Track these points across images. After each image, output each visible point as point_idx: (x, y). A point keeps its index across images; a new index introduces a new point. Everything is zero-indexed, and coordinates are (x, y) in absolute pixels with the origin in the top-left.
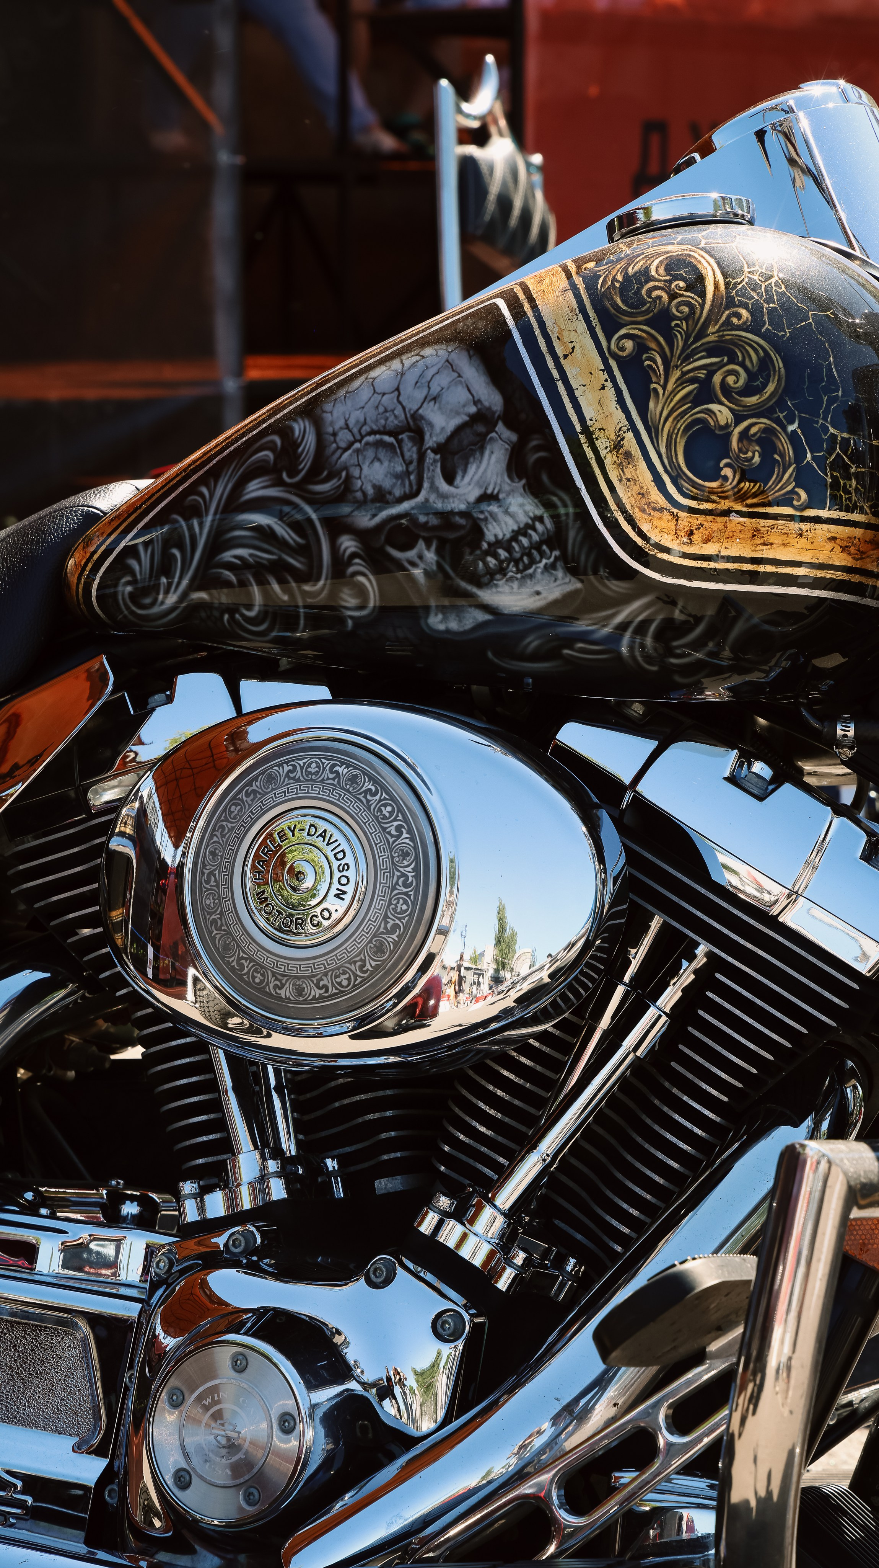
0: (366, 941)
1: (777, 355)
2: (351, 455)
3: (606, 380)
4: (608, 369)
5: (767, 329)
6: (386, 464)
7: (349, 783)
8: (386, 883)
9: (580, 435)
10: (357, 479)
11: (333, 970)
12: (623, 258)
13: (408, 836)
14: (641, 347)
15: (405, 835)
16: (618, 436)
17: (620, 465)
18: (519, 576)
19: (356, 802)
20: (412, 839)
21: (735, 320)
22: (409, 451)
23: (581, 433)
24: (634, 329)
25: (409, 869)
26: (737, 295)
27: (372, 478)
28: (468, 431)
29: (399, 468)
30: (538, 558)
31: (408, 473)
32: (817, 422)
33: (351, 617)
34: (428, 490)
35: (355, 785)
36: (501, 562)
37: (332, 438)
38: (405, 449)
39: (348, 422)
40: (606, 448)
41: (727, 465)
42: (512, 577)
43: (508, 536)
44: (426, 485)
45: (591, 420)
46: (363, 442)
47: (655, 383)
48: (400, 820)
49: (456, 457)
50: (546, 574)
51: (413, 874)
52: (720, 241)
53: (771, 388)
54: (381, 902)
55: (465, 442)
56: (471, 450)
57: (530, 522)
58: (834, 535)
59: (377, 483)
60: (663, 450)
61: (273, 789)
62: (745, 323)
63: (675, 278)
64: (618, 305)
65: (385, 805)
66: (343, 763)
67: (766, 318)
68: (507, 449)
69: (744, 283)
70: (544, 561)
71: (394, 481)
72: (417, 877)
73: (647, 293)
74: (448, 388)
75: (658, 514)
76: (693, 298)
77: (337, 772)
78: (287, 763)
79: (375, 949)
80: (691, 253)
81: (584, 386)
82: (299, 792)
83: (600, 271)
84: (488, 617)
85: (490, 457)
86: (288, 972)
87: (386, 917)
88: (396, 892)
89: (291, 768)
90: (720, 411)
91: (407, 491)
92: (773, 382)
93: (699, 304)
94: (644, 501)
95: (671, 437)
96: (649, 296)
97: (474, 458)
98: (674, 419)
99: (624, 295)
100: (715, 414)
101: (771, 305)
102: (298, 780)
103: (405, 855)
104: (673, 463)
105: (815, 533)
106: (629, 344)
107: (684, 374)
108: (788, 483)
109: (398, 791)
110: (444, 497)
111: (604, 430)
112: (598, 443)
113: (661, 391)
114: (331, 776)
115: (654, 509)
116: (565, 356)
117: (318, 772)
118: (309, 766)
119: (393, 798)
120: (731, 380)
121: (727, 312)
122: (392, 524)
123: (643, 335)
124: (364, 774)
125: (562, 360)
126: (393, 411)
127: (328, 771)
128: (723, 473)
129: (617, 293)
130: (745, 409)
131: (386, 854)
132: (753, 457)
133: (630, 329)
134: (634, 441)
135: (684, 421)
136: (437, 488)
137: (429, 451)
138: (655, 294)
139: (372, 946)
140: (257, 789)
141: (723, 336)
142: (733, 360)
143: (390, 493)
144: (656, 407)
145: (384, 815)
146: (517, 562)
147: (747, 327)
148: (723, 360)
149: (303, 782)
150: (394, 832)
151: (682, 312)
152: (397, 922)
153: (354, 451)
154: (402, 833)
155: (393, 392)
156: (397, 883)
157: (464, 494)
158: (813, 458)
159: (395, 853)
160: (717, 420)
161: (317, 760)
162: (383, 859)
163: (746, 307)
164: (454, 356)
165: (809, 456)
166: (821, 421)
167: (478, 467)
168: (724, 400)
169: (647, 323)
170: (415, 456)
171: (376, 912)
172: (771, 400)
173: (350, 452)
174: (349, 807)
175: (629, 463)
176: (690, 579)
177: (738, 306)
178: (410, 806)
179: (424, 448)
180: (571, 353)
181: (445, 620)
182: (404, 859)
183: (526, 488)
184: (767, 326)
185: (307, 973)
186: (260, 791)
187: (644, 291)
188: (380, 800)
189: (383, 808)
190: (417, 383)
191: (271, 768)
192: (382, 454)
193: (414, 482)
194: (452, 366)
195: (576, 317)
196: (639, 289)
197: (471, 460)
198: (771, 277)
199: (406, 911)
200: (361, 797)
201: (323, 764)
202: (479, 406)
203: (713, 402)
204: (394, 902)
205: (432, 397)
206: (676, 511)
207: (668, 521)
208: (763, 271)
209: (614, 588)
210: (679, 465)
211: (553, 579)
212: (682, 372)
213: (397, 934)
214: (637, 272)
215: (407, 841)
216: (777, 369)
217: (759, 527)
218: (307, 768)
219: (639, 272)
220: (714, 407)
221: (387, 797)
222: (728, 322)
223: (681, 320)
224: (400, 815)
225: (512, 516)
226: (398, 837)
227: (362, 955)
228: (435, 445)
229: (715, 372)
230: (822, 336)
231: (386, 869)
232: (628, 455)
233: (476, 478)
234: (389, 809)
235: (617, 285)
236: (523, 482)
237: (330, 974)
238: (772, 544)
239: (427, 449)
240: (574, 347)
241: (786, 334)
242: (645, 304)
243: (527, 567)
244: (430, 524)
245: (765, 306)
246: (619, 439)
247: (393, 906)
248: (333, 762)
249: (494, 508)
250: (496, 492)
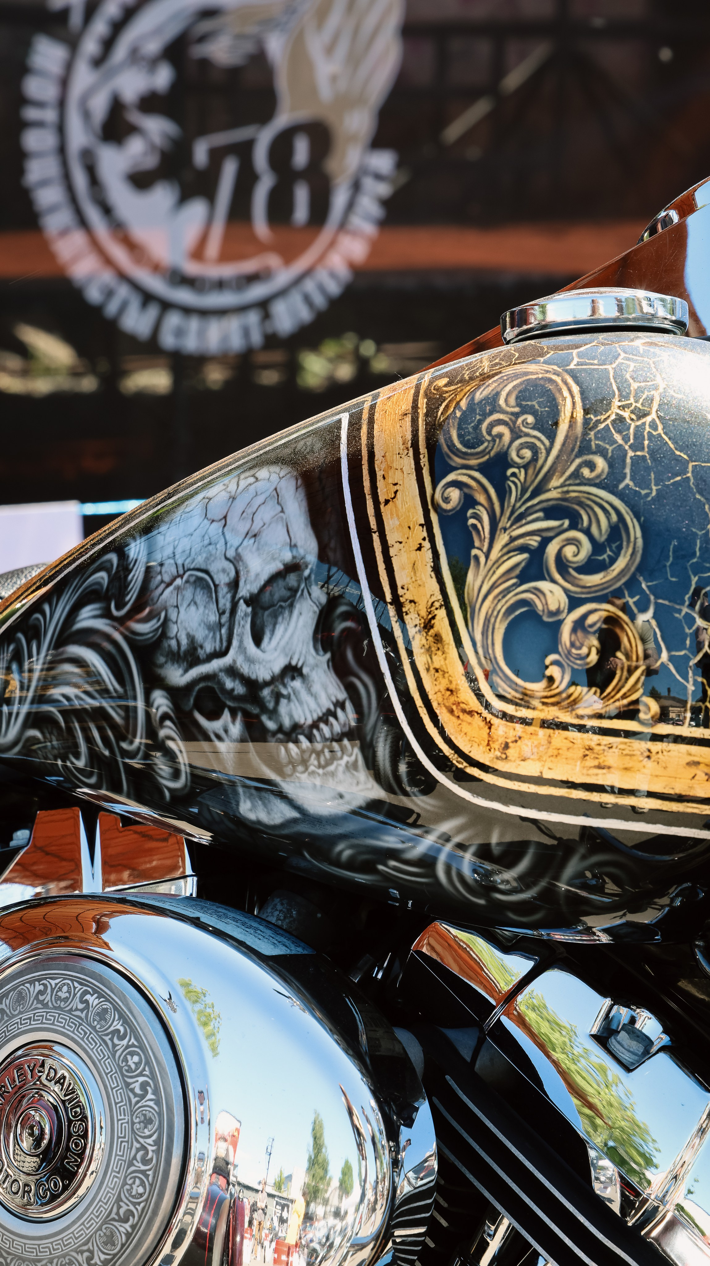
0: (95, 1227)
1: (635, 520)
2: (172, 592)
3: (424, 539)
4: (428, 524)
5: (628, 485)
6: (201, 609)
7: (97, 1018)
8: (123, 1156)
9: (389, 606)
10: (174, 623)
11: (59, 1257)
12: (477, 377)
13: (153, 1097)
14: (469, 501)
15: (150, 1096)
16: (430, 613)
17: (429, 650)
18: (321, 771)
19: (101, 1045)
20: (158, 1102)
21: (586, 472)
22: (224, 597)
23: (391, 604)
24: (464, 474)
25: (150, 1141)
26: (597, 438)
27: (187, 625)
28: (281, 583)
29: (213, 618)
30: (339, 754)
31: (220, 625)
32: (679, 611)
33: (169, 789)
34: (237, 649)
35: (103, 1023)
36: (303, 751)
37: (159, 569)
38: (220, 595)
39: (176, 551)
40: (416, 626)
41: (555, 663)
42: (313, 772)
43: (309, 722)
44: (235, 643)
45: (403, 588)
46: (185, 577)
47: (479, 548)
48: (147, 1076)
49: (267, 613)
50: (348, 774)
51: (154, 1148)
52: (596, 362)
53: (621, 564)
54: (115, 1179)
55: (277, 597)
56: (281, 607)
57: (332, 708)
58: (696, 759)
59: (191, 633)
60: (478, 637)
61: (21, 1013)
62: (598, 476)
63: (525, 410)
64: (452, 441)
65: (132, 1054)
66: (95, 992)
67: (628, 471)
68: (315, 612)
69: (608, 422)
70: (346, 758)
71: (207, 632)
72: (158, 1152)
73: (487, 428)
74: (270, 524)
75: (467, 717)
76: (539, 439)
77: (87, 1002)
78: (39, 980)
79: (105, 1239)
80: (554, 377)
81: (401, 543)
82: (44, 1021)
83: (447, 392)
84: (295, 814)
85: (298, 618)
86: (12, 1250)
87: (119, 1199)
88: (132, 1168)
89: (42, 987)
90: (551, 592)
91: (218, 649)
92: (625, 556)
93: (546, 449)
94: (453, 699)
95: (489, 621)
96: (489, 433)
97: (283, 618)
98: (495, 597)
99: (462, 429)
100: (544, 594)
101: (639, 453)
102: (46, 1006)
103: (148, 1121)
104: (489, 654)
105: (669, 756)
106: (455, 494)
107: (513, 539)
108: (633, 689)
109: (149, 1037)
110: (250, 660)
111: (415, 603)
112: (407, 618)
113: (482, 559)
114: (81, 1006)
115: (464, 711)
116: (387, 502)
117: (67, 998)
118: (60, 989)
119: (142, 1047)
120: (569, 551)
121: (578, 461)
122: (202, 685)
123: (473, 483)
124: (116, 1009)
125: (382, 506)
126: (216, 544)
127: (78, 999)
128: (548, 673)
129: (456, 424)
130: (584, 590)
131: (126, 1117)
132: (588, 655)
133: (460, 474)
134: (446, 621)
135: (506, 602)
136: (245, 649)
137: (242, 601)
138: (496, 430)
139: (102, 1234)
140: (5, 1009)
141: (568, 492)
142: (574, 526)
143: (201, 647)
144: (474, 581)
145: (129, 1066)
146: (319, 754)
147: (601, 482)
148: (562, 524)
149: (52, 1009)
150: (138, 1091)
151: (522, 458)
152: (132, 1207)
153: (175, 589)
154: (146, 1092)
155: (221, 520)
156: (135, 1158)
157: (270, 661)
158: (671, 659)
159: (137, 1117)
160: (547, 604)
161: (69, 982)
162: (122, 1124)
163: (602, 452)
164: (283, 483)
165: (665, 656)
166: (685, 610)
167: (286, 630)
168: (557, 577)
169: (481, 469)
170: (228, 606)
171: (108, 1192)
172: (619, 580)
173: (171, 588)
174: (92, 1050)
175: (438, 649)
176: (506, 803)
177: (595, 453)
178: (160, 1058)
179: (238, 596)
180: (393, 499)
181: (253, 808)
182: (145, 1127)
183: (330, 664)
184: (627, 481)
185: (32, 1256)
186: (8, 1011)
187: (484, 426)
188: (128, 1047)
189: (129, 1057)
190: (243, 512)
191: (23, 985)
192: (199, 597)
193: (225, 637)
194: (278, 496)
195: (406, 452)
196: (480, 422)
197: (280, 619)
198: (645, 415)
199: (141, 1195)
200: (107, 1038)
201: (75, 988)
202: (295, 553)
203: (543, 578)
204: (130, 1182)
205: (253, 533)
206: (489, 717)
207: (480, 729)
208: (639, 405)
209: (419, 802)
210: (495, 658)
211: (355, 782)
212: (511, 537)
213: (130, 1223)
214: (484, 399)
215: (151, 1104)
216: (632, 539)
217: (593, 744)
218: (57, 992)
219: (486, 398)
220: (544, 585)
221: (136, 1043)
222: (576, 474)
223: (519, 468)
224: (147, 1069)
225: (315, 697)
226: (143, 1097)
227: (90, 1244)
228: (248, 595)
229: (550, 539)
230: (702, 495)
231: (124, 1137)
232: (438, 638)
233: (283, 643)
234: (136, 1059)
235: (458, 414)
236: (328, 655)
237: (55, 1261)
238: (609, 768)
239: (240, 599)
240: (397, 491)
241: (651, 493)
242: (482, 443)
243: (328, 763)
244: (236, 692)
245: (631, 454)
246: (430, 616)
247: (128, 1187)
248: (85, 988)
249: (297, 684)
250: (299, 665)
